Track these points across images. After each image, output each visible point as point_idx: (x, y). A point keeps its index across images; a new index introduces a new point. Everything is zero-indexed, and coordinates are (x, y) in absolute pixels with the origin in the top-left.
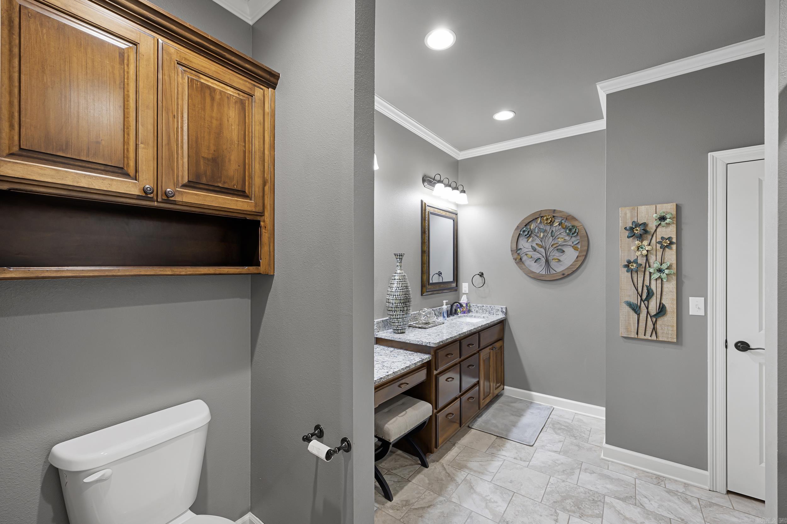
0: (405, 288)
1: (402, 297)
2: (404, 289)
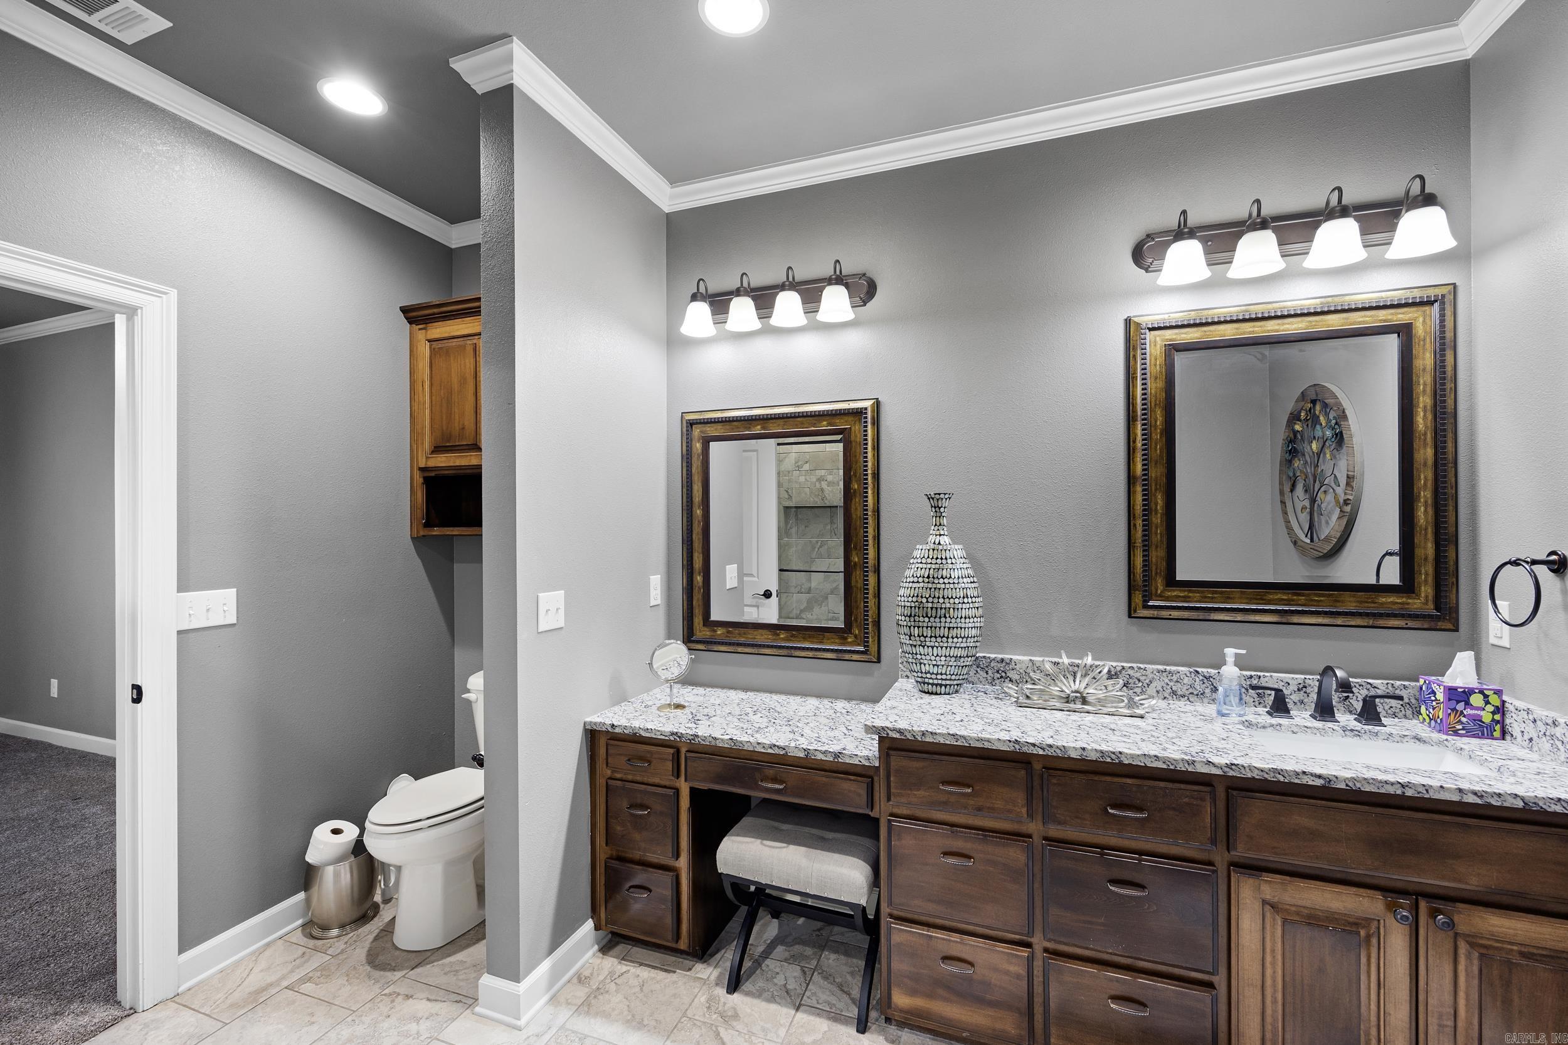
0: (921, 580)
1: (908, 601)
2: (918, 582)
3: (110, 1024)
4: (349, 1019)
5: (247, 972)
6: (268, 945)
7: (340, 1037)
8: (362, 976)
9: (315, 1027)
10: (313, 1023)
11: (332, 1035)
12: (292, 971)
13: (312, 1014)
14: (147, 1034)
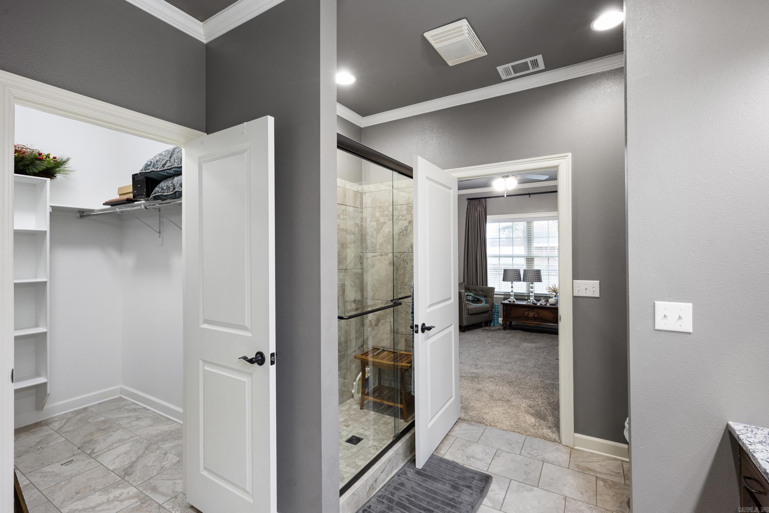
3: (552, 440)
4: (591, 506)
5: (596, 461)
6: (615, 459)
7: (580, 506)
8: (620, 500)
9: (580, 495)
10: (582, 494)
11: (580, 503)
12: (606, 474)
13: (587, 491)
14: (554, 451)
